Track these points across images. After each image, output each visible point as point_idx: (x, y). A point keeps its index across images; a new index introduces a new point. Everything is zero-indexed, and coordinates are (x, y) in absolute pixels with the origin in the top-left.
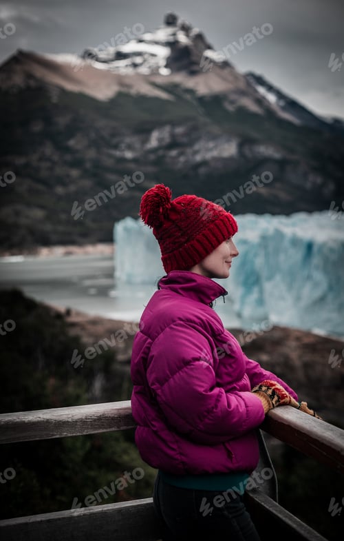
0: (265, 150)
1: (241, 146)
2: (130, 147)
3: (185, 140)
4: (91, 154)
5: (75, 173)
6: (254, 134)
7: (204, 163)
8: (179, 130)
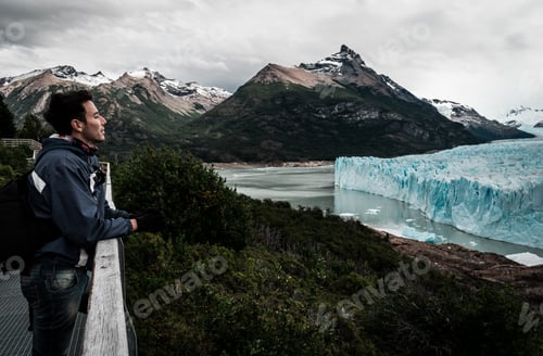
0: (394, 116)
1: (380, 113)
2: (324, 113)
3: (352, 109)
4: (305, 115)
5: (296, 125)
6: (388, 108)
7: (361, 121)
8: (349, 105)
